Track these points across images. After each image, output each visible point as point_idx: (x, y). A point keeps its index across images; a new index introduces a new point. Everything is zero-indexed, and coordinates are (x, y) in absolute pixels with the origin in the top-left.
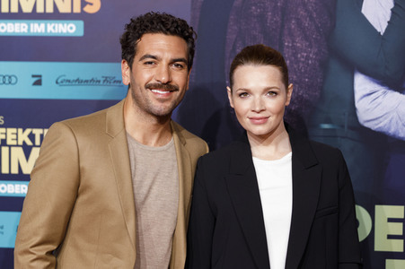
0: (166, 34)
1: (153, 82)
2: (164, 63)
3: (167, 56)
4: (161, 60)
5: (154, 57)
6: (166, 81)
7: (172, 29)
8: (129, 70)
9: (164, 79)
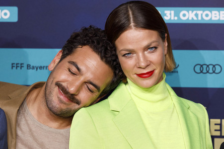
0: (102, 59)
1: (64, 84)
2: (82, 79)
3: (88, 76)
4: (82, 75)
5: (78, 69)
6: (72, 93)
7: (109, 59)
8: (59, 60)
9: (72, 90)
